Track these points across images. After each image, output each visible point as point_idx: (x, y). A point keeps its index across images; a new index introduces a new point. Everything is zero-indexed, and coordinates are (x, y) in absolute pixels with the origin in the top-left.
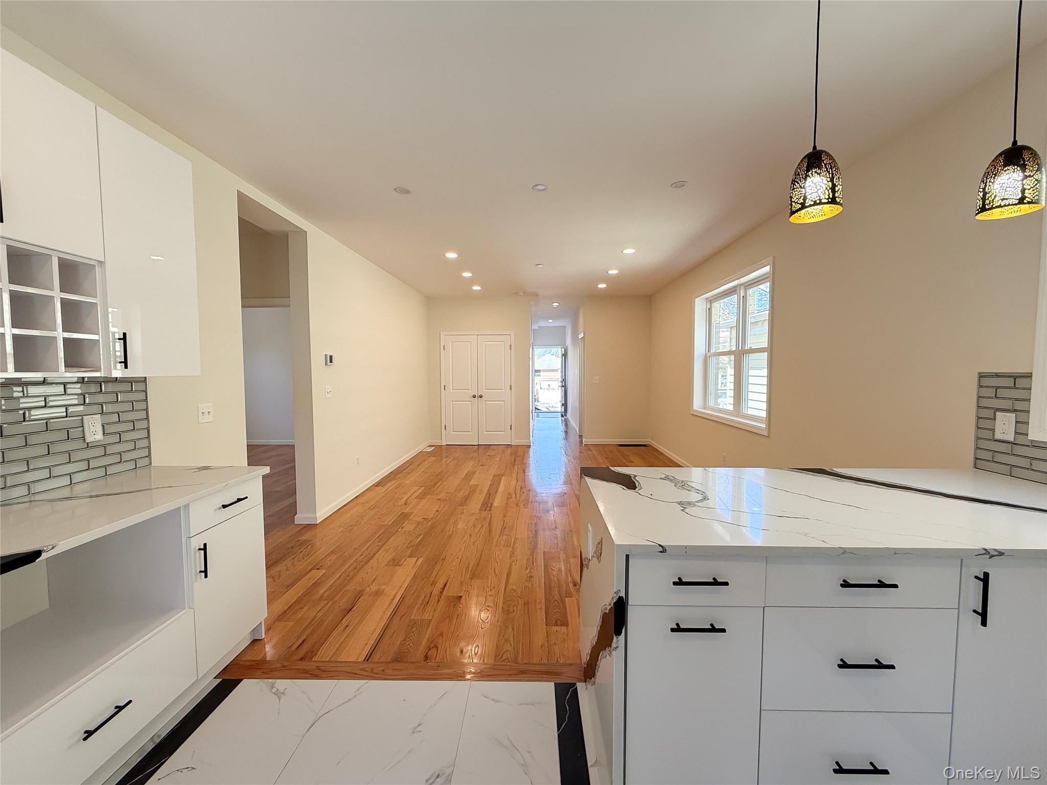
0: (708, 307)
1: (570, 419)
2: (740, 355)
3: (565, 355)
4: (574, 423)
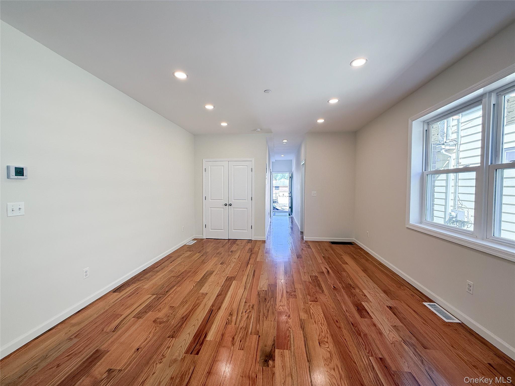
0: (426, 128)
1: (294, 218)
3: (291, 178)
4: (297, 221)
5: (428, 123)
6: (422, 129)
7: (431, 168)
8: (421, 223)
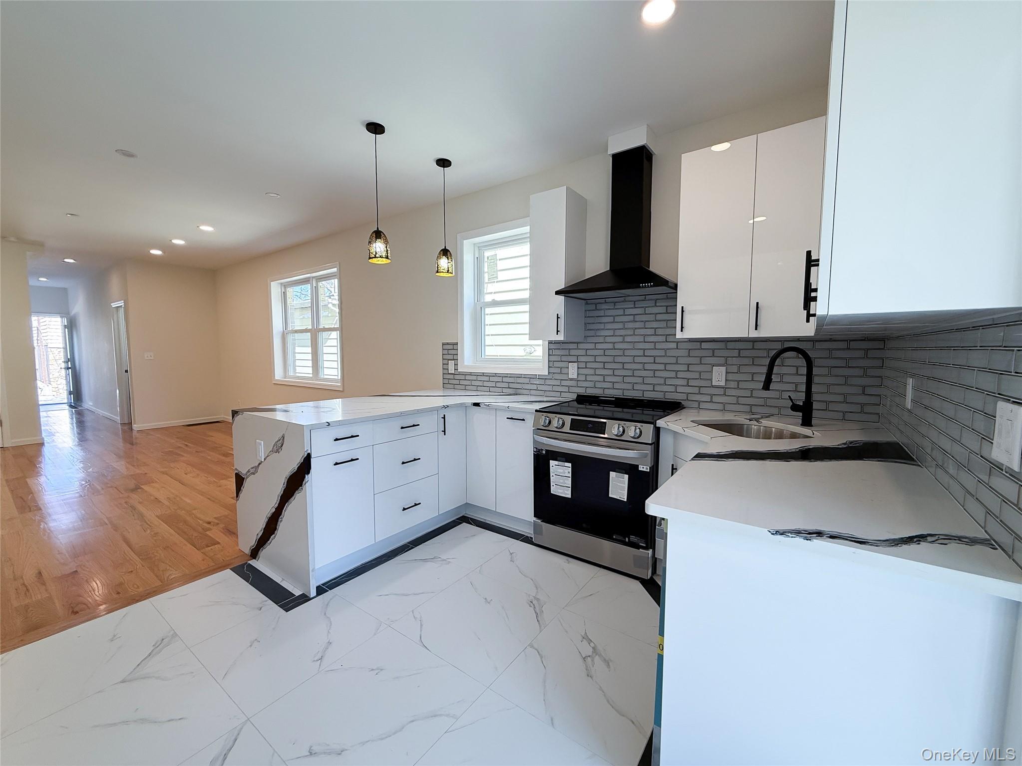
0: (283, 291)
2: (315, 333)
5: (285, 286)
6: (280, 290)
7: (290, 328)
8: (285, 378)
